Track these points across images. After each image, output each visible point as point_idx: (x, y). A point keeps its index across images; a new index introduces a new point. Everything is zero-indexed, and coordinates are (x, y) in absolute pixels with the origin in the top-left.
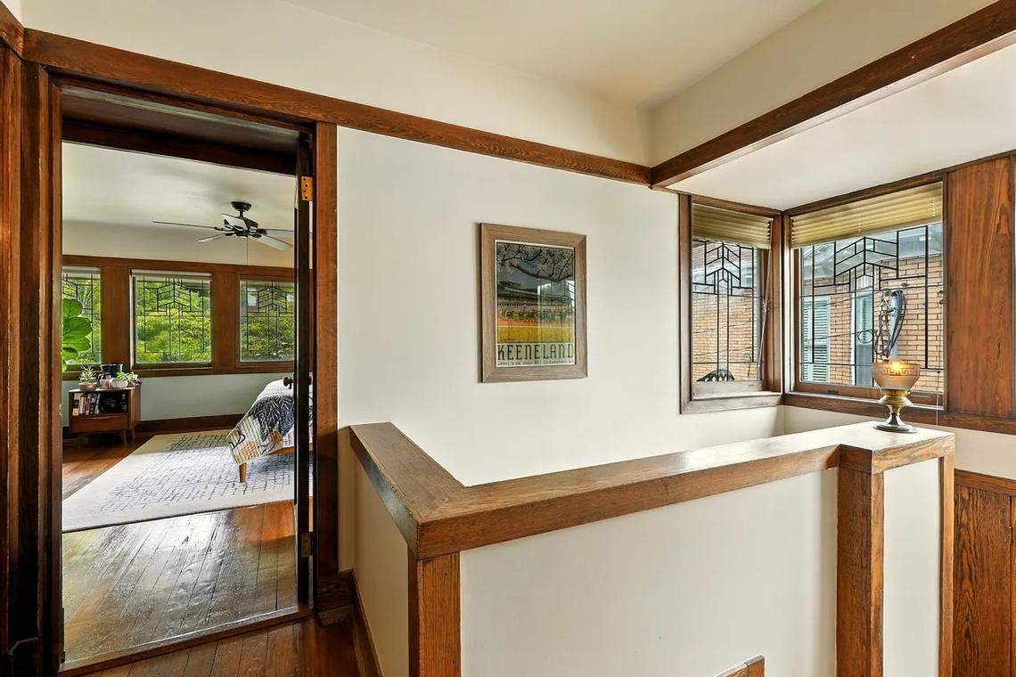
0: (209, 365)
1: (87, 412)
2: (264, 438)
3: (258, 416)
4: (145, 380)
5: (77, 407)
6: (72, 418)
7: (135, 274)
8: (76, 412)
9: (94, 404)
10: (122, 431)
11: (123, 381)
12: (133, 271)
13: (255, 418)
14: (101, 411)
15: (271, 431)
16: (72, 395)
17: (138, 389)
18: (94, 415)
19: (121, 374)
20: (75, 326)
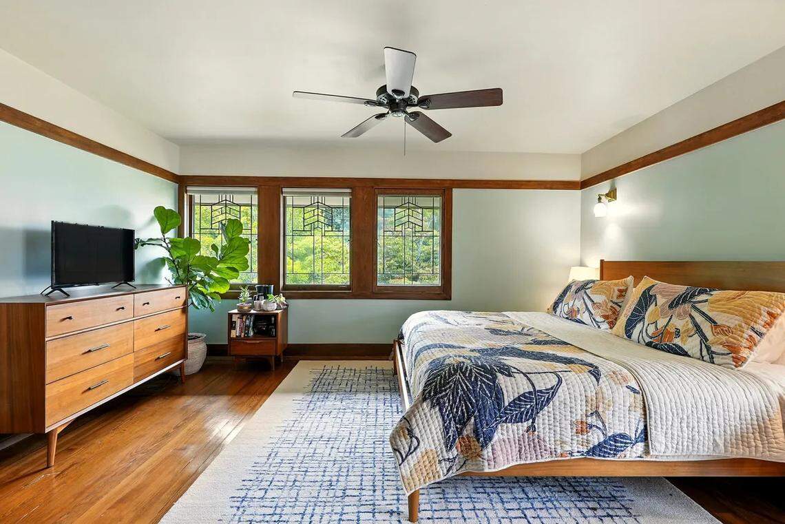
0: (348, 288)
1: (243, 334)
2: (449, 445)
3: (439, 404)
4: (292, 302)
5: (234, 328)
6: (230, 339)
7: (287, 193)
8: (234, 334)
9: (248, 327)
10: (271, 356)
11: (273, 304)
12: (284, 190)
13: (433, 406)
14: (254, 333)
15: (460, 433)
16: (230, 315)
17: (286, 311)
18: (247, 338)
19: (271, 296)
20: (236, 245)
